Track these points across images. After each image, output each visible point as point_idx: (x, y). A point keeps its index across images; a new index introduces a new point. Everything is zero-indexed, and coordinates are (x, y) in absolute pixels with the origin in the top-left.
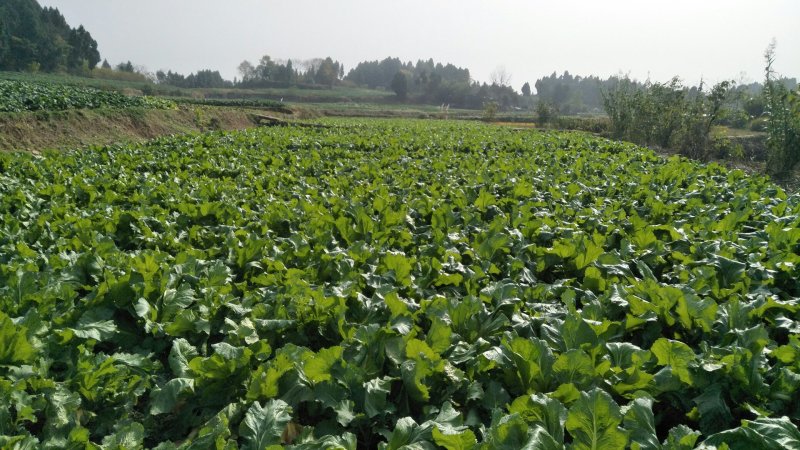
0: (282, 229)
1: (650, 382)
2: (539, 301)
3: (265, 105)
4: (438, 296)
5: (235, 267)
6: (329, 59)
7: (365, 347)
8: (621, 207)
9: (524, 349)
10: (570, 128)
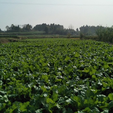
0: (16, 69)
1: (108, 105)
2: (81, 84)
3: (12, 36)
4: (55, 85)
5: (3, 80)
6: (28, 24)
7: (36, 100)
8: (101, 58)
9: (76, 99)
10: (88, 39)
